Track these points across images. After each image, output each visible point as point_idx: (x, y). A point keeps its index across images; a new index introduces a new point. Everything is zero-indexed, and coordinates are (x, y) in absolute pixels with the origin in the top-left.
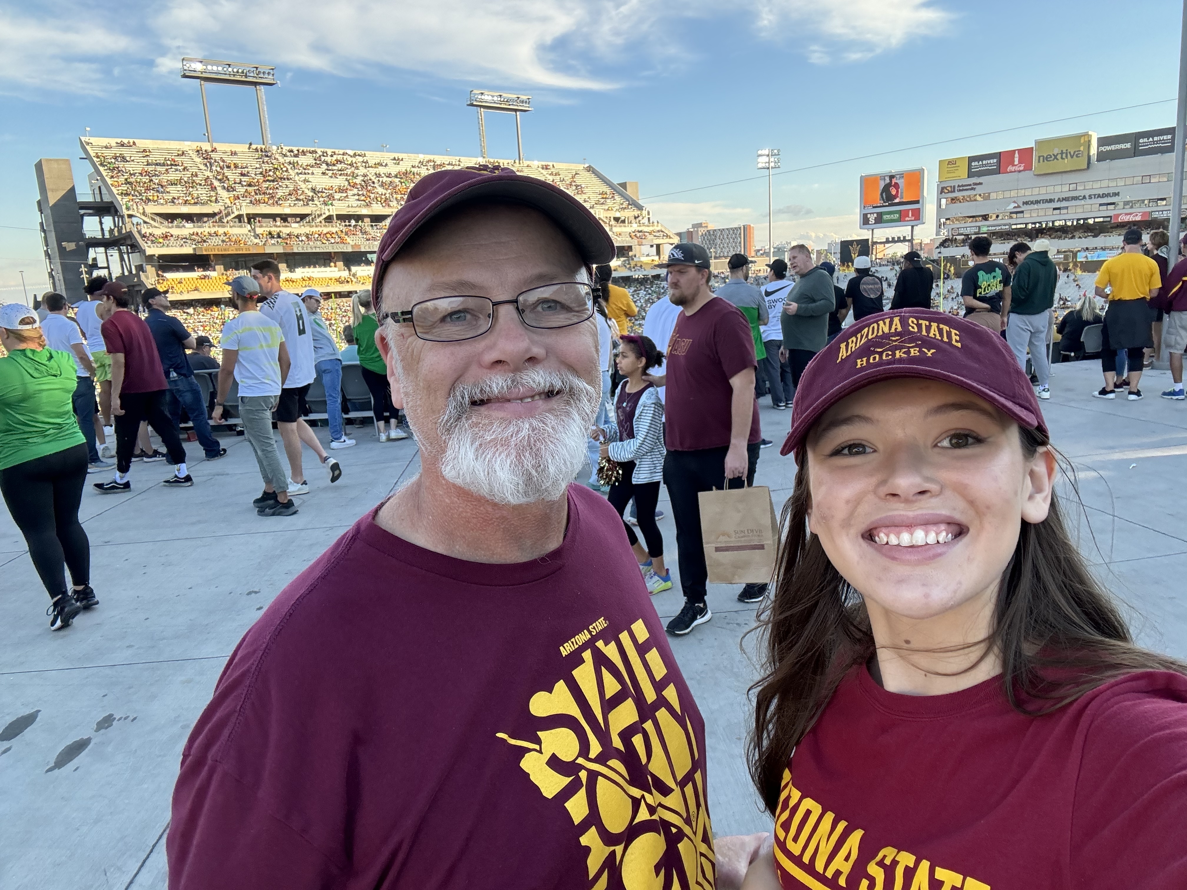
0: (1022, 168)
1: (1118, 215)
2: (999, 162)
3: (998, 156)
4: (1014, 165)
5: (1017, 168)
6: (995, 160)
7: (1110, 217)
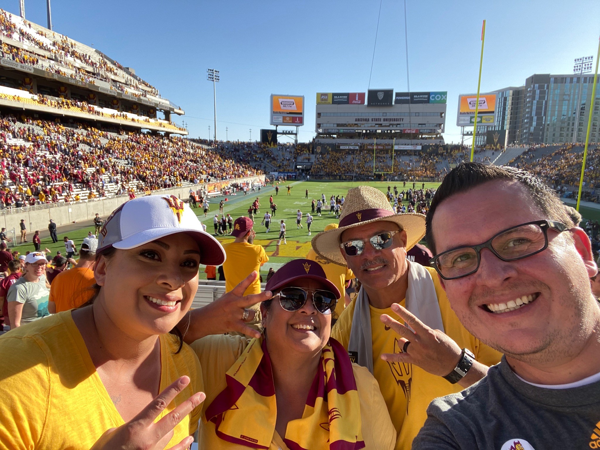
0: (360, 102)
1: (405, 130)
2: (348, 98)
3: (348, 95)
4: (355, 100)
5: (357, 102)
6: (346, 97)
7: (402, 130)
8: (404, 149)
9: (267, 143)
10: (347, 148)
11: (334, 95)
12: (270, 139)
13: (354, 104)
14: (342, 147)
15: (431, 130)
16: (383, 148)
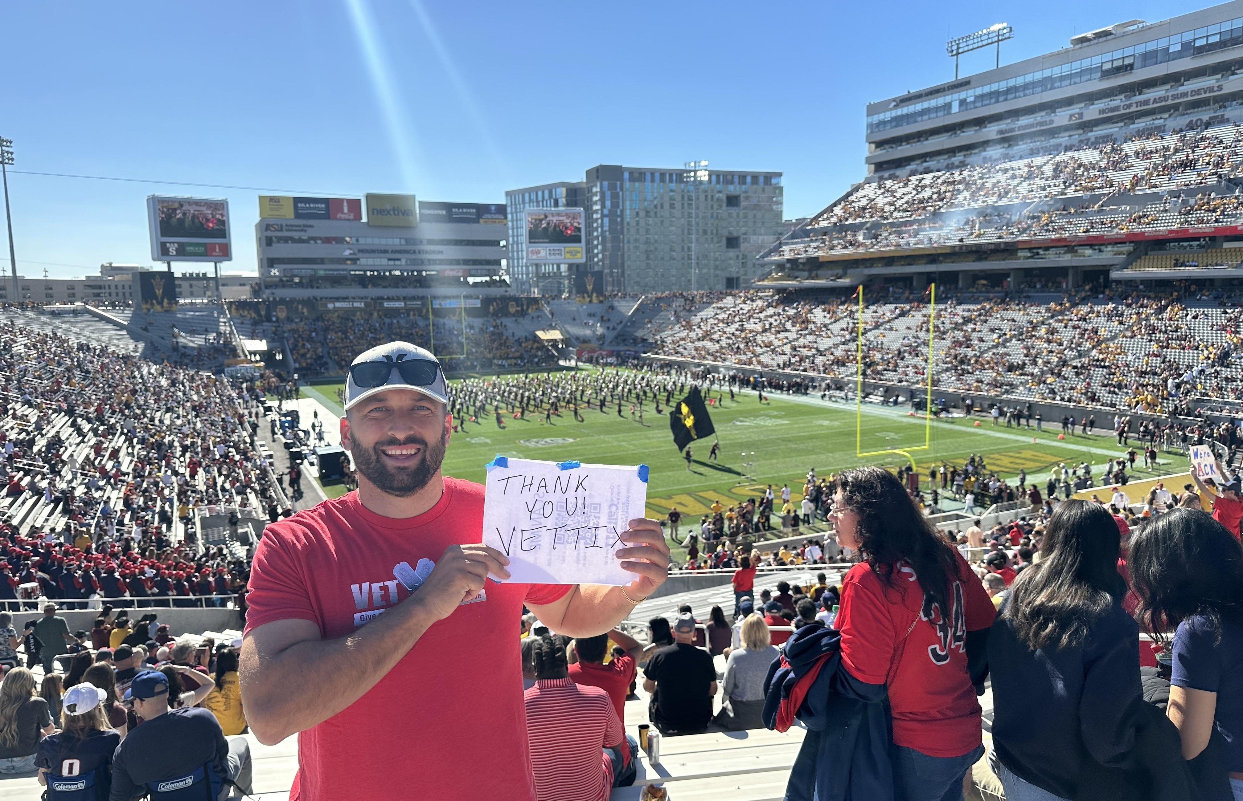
0: (351, 217)
1: (444, 271)
3: (326, 201)
5: (346, 216)
6: (323, 206)
9: (154, 302)
11: (297, 200)
12: (159, 292)
13: (341, 219)
14: (330, 306)
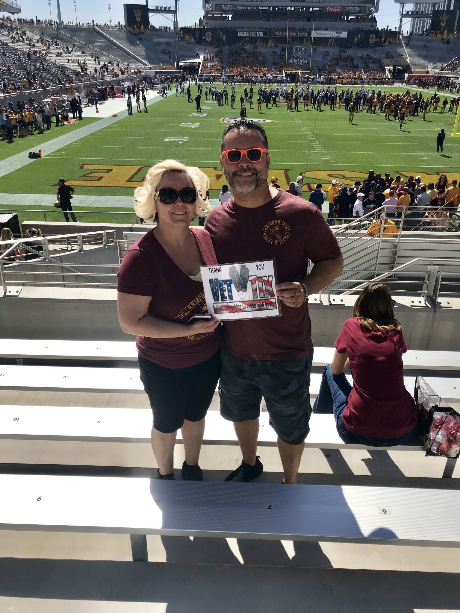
1: (326, 7)
7: (322, 7)
8: (324, 36)
9: (135, 26)
10: (248, 34)
12: (138, 19)
14: (240, 34)
15: (361, 7)
16: (297, 35)
